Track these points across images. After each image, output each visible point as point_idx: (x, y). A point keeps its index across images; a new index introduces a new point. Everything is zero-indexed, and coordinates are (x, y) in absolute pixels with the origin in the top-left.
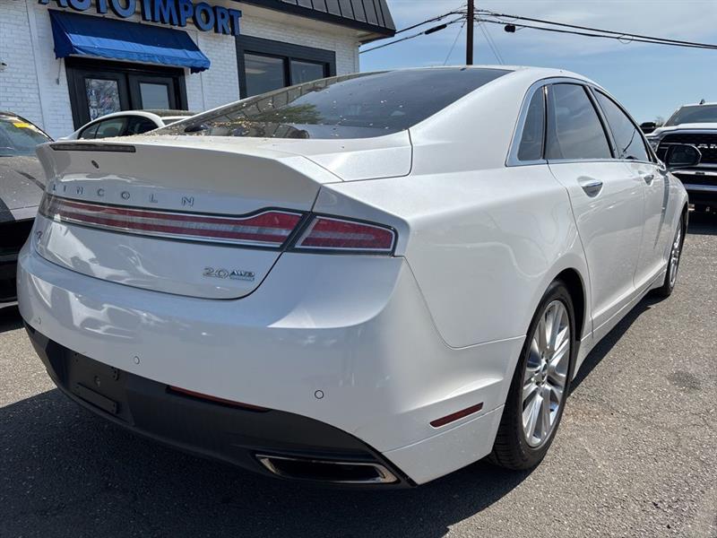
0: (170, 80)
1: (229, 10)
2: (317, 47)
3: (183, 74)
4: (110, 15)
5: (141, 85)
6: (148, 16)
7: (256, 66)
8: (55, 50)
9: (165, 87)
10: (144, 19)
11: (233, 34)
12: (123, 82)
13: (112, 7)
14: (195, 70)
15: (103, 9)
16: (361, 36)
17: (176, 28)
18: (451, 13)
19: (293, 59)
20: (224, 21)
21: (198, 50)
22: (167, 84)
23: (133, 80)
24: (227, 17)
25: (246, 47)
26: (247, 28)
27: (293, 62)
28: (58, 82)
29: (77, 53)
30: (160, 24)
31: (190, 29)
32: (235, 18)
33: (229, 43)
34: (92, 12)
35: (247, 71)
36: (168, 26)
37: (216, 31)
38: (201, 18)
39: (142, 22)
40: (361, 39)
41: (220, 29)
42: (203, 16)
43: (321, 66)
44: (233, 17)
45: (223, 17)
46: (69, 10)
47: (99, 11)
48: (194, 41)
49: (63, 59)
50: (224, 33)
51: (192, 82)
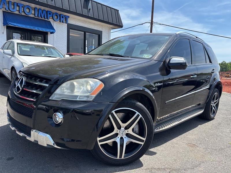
0: (43, 35)
1: (65, 16)
2: (96, 29)
3: (48, 34)
4: (23, 14)
5: (32, 36)
6: (36, 15)
8: (3, 24)
11: (66, 23)
13: (24, 12)
14: (52, 33)
15: (21, 12)
17: (46, 20)
18: (146, 23)
19: (87, 32)
22: (42, 37)
25: (71, 27)
26: (71, 21)
28: (3, 33)
29: (9, 25)
30: (40, 18)
31: (51, 20)
32: (67, 18)
33: (65, 26)
34: (17, 13)
35: (70, 34)
36: (43, 19)
37: (60, 22)
38: (55, 17)
39: (34, 17)
40: (112, 28)
41: (61, 21)
43: (97, 35)
44: (66, 18)
45: (63, 17)
46: (9, 11)
47: (19, 13)
48: (53, 25)
49: (6, 26)
50: (63, 22)
51: (50, 37)
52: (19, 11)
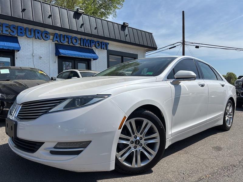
0: (87, 62)
1: (105, 43)
2: (132, 53)
3: (91, 61)
4: (71, 44)
5: (78, 63)
6: (82, 45)
7: (113, 59)
8: (55, 54)
9: (85, 64)
10: (81, 45)
11: (106, 49)
12: (73, 63)
13: (72, 43)
14: (94, 59)
15: (69, 43)
16: (146, 50)
17: (90, 48)
18: (177, 43)
20: (104, 46)
21: (95, 54)
22: (86, 64)
23: (76, 62)
24: (105, 45)
25: (110, 53)
26: (110, 48)
27: (124, 58)
28: (55, 62)
29: (61, 54)
30: (85, 47)
31: (94, 48)
33: (105, 52)
34: (66, 44)
35: (110, 60)
36: (87, 47)
37: (101, 49)
38: (97, 45)
39: (80, 46)
40: (146, 51)
41: (102, 48)
42: (98, 44)
43: (133, 59)
44: (107, 45)
45: (103, 44)
46: (60, 43)
47: (68, 44)
48: (95, 51)
49: (57, 56)
50: (104, 49)
51: (93, 63)
52: (68, 42)
